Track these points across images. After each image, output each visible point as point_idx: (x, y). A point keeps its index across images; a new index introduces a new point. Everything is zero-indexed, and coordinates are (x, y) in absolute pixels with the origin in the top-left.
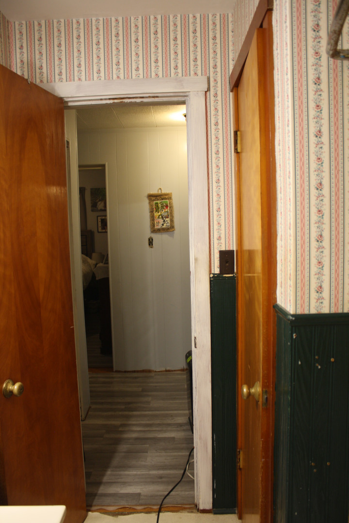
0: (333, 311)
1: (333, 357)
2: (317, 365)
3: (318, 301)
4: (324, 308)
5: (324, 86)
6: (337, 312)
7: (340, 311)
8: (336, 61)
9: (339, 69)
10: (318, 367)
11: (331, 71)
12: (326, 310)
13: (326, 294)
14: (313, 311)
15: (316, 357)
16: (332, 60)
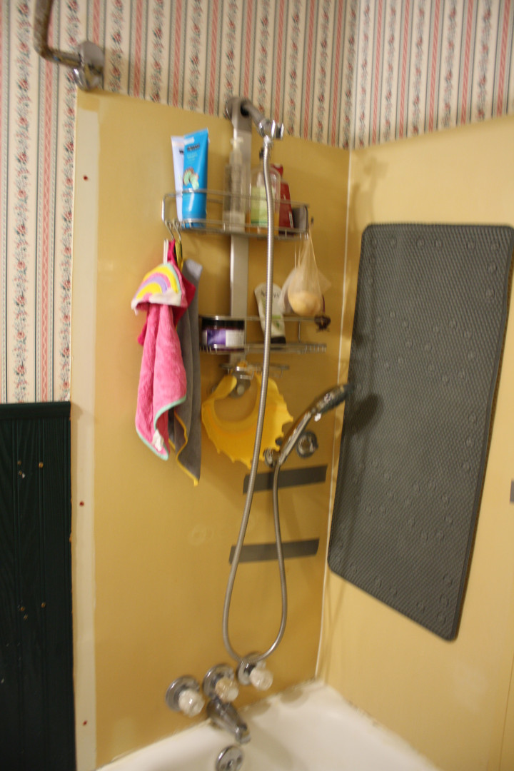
0: (40, 399)
1: (42, 461)
2: (20, 473)
3: (19, 387)
4: (27, 396)
5: (32, 93)
6: (45, 401)
7: (49, 399)
8: (50, 63)
9: (54, 75)
10: (22, 476)
11: (43, 76)
12: (29, 398)
13: (29, 376)
14: (12, 400)
15: (19, 462)
16: (44, 61)
